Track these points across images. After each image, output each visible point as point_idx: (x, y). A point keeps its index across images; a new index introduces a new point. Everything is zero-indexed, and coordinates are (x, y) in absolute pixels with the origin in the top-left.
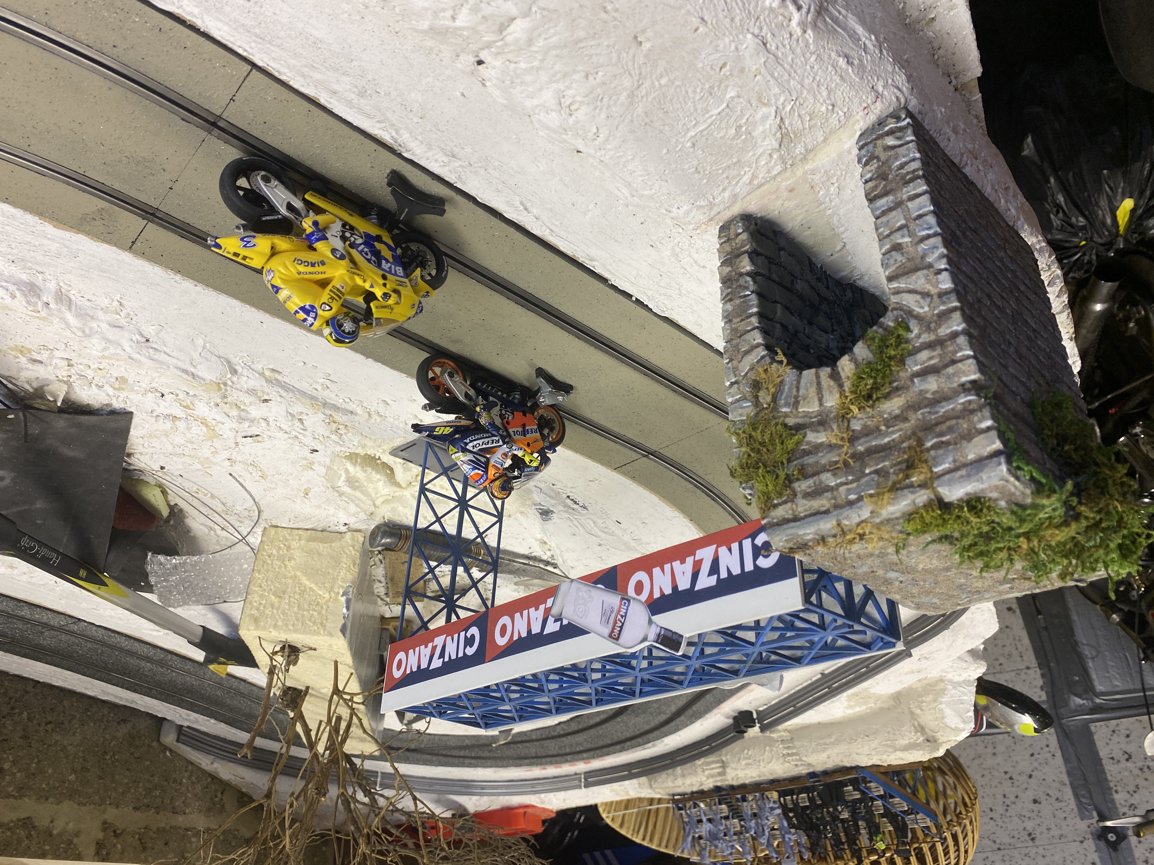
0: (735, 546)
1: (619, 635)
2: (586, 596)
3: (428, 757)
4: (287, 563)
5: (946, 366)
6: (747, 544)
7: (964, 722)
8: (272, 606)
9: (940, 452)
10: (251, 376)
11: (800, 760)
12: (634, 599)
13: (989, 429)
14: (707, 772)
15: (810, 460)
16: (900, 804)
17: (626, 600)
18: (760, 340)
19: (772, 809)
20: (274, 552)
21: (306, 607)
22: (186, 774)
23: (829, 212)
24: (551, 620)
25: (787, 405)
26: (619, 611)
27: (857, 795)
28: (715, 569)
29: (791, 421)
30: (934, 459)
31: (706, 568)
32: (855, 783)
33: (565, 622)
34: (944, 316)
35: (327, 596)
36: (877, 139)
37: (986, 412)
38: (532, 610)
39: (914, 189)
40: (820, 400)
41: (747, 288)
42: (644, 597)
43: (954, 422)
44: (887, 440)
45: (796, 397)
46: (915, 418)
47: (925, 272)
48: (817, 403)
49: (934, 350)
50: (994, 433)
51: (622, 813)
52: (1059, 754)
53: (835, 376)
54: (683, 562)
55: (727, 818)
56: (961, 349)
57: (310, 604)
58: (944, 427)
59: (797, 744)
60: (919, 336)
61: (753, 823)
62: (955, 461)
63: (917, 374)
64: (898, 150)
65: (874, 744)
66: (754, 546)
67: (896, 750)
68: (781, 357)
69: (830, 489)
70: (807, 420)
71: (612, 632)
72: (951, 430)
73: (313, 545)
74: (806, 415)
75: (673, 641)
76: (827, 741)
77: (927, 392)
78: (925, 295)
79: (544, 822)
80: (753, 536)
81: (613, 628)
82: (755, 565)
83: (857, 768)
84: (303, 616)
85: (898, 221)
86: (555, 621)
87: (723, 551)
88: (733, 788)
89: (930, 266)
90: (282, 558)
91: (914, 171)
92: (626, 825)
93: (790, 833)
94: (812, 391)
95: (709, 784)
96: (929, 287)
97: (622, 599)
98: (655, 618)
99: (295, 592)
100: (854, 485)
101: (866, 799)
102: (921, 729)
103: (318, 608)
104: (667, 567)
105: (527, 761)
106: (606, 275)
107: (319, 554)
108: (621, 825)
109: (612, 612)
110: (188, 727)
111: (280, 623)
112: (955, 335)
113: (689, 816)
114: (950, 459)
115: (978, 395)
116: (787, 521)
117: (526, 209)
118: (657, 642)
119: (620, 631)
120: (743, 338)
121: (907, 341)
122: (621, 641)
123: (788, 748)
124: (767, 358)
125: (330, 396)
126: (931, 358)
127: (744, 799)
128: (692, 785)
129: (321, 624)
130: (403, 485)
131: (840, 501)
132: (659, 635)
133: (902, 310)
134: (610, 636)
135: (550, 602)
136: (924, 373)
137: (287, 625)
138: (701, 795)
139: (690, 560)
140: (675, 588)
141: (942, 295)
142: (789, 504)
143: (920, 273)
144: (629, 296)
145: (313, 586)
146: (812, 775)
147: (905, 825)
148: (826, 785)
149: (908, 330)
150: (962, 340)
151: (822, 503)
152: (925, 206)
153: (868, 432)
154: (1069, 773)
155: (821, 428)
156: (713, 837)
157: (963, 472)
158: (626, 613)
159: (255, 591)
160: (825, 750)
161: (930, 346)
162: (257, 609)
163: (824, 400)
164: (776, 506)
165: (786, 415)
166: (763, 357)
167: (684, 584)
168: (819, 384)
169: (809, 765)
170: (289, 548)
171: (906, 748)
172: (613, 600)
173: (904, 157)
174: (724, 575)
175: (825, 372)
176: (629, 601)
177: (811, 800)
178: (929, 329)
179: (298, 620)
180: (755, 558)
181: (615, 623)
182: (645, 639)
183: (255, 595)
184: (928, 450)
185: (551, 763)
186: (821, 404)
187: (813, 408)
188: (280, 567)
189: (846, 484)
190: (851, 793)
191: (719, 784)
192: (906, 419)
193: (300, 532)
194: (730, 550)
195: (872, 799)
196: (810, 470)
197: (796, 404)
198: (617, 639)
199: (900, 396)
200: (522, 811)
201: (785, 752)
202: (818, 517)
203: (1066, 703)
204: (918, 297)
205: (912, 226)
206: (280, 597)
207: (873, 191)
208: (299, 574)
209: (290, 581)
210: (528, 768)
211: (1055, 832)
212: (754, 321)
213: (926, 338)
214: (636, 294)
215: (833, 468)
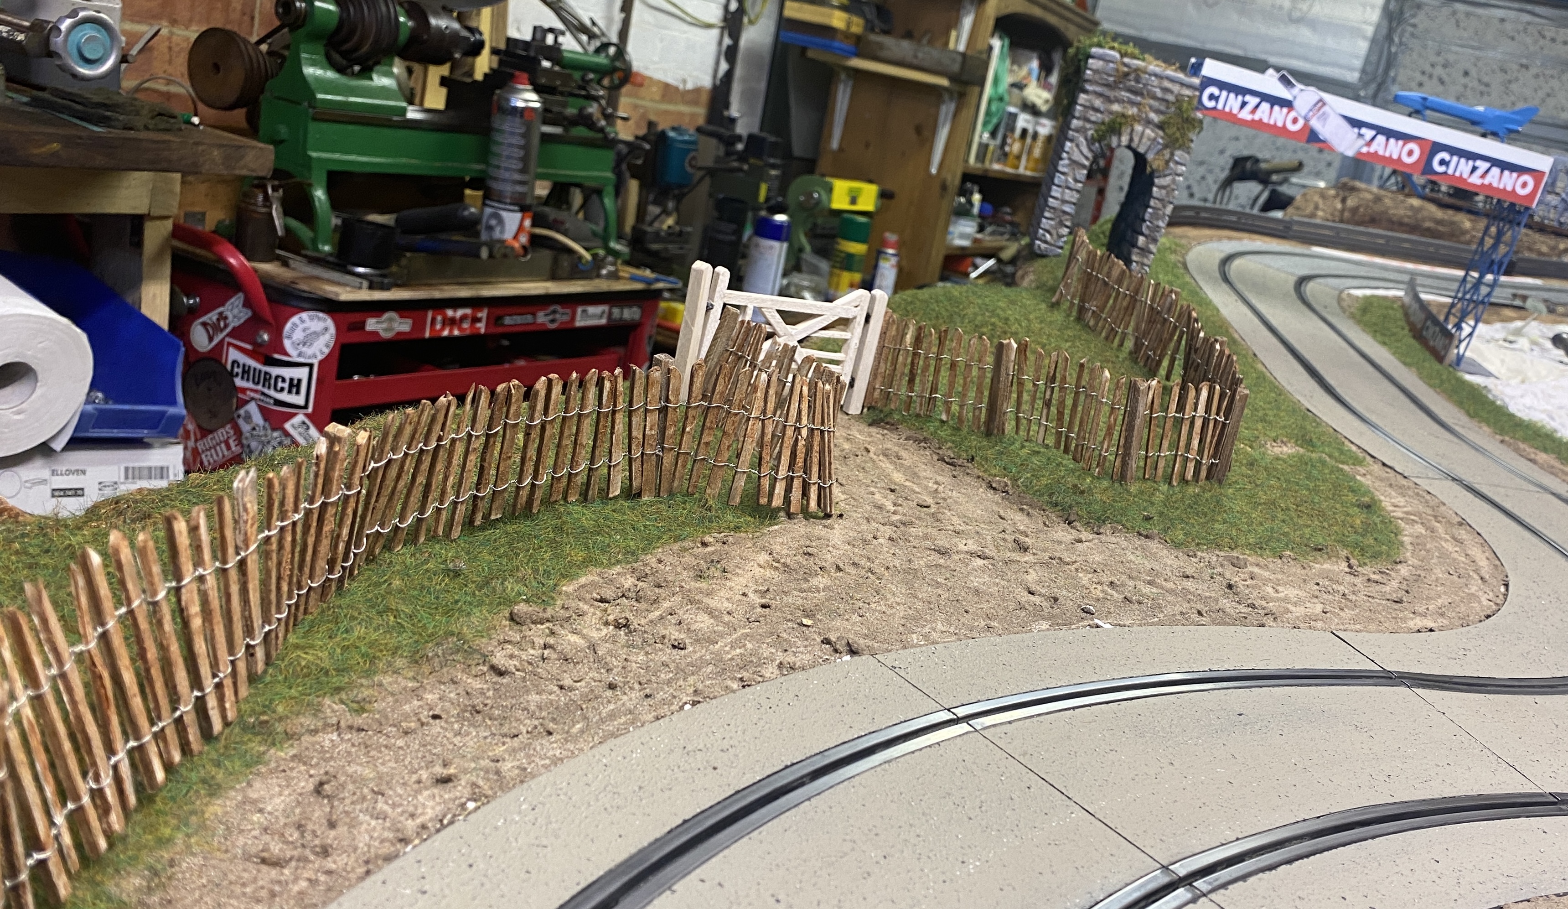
0: (1227, 108)
1: (1318, 102)
5: (1088, 107)
6: (1220, 106)
9: (1111, 73)
13: (1089, 70)
15: (1163, 108)
18: (1154, 189)
24: (1368, 138)
25: (1159, 142)
26: (1313, 115)
28: (1244, 104)
29: (1161, 133)
30: (1114, 72)
31: (1249, 107)
33: (1356, 130)
34: (1077, 130)
37: (1085, 77)
40: (1143, 133)
41: (1148, 227)
42: (1293, 114)
43: (1099, 81)
44: (1127, 94)
45: (1153, 143)
46: (1112, 95)
48: (1145, 133)
49: (1088, 117)
50: (1088, 67)
53: (1132, 139)
54: (1261, 120)
56: (1079, 110)
58: (1103, 82)
60: (1090, 129)
62: (1108, 66)
63: (1100, 112)
64: (1048, 229)
66: (1217, 102)
68: (1150, 171)
69: (1160, 88)
70: (1154, 128)
71: (1323, 106)
72: (1101, 79)
74: (1153, 131)
75: (1284, 80)
77: (1102, 103)
78: (1077, 146)
80: (1215, 108)
81: (1321, 107)
82: (1222, 92)
85: (1068, 193)
86: (1364, 135)
87: (1235, 111)
89: (1070, 159)
91: (1048, 211)
94: (1144, 140)
96: (1075, 149)
97: (1309, 121)
98: (1291, 98)
100: (1150, 83)
109: (1319, 117)
112: (1078, 118)
114: (1109, 68)
115: (1085, 86)
116: (1187, 87)
118: (1295, 85)
120: (1162, 198)
121: (1095, 130)
122: (1318, 98)
124: (1156, 176)
126: (1092, 115)
131: (1159, 80)
132: (1292, 88)
133: (1090, 148)
134: (1324, 104)
136: (1097, 110)
140: (1272, 108)
141: (1071, 141)
142: (1181, 93)
143: (1074, 159)
150: (1077, 114)
152: (1053, 189)
153: (1133, 103)
155: (1150, 120)
158: (1309, 111)
161: (1088, 121)
163: (1141, 132)
165: (1162, 138)
166: (1158, 177)
167: (1265, 107)
168: (1140, 141)
172: (1315, 124)
174: (1241, 97)
175: (1135, 144)
178: (1086, 130)
180: (1219, 96)
181: (1318, 110)
182: (1302, 90)
184: (1114, 77)
186: (1144, 131)
187: (1148, 132)
189: (1153, 86)
192: (1115, 96)
194: (1231, 109)
196: (1165, 103)
197: (1154, 139)
198: (1320, 100)
199: (1112, 109)
204: (1080, 148)
212: (1152, 203)
213: (1088, 126)
215: (1154, 97)
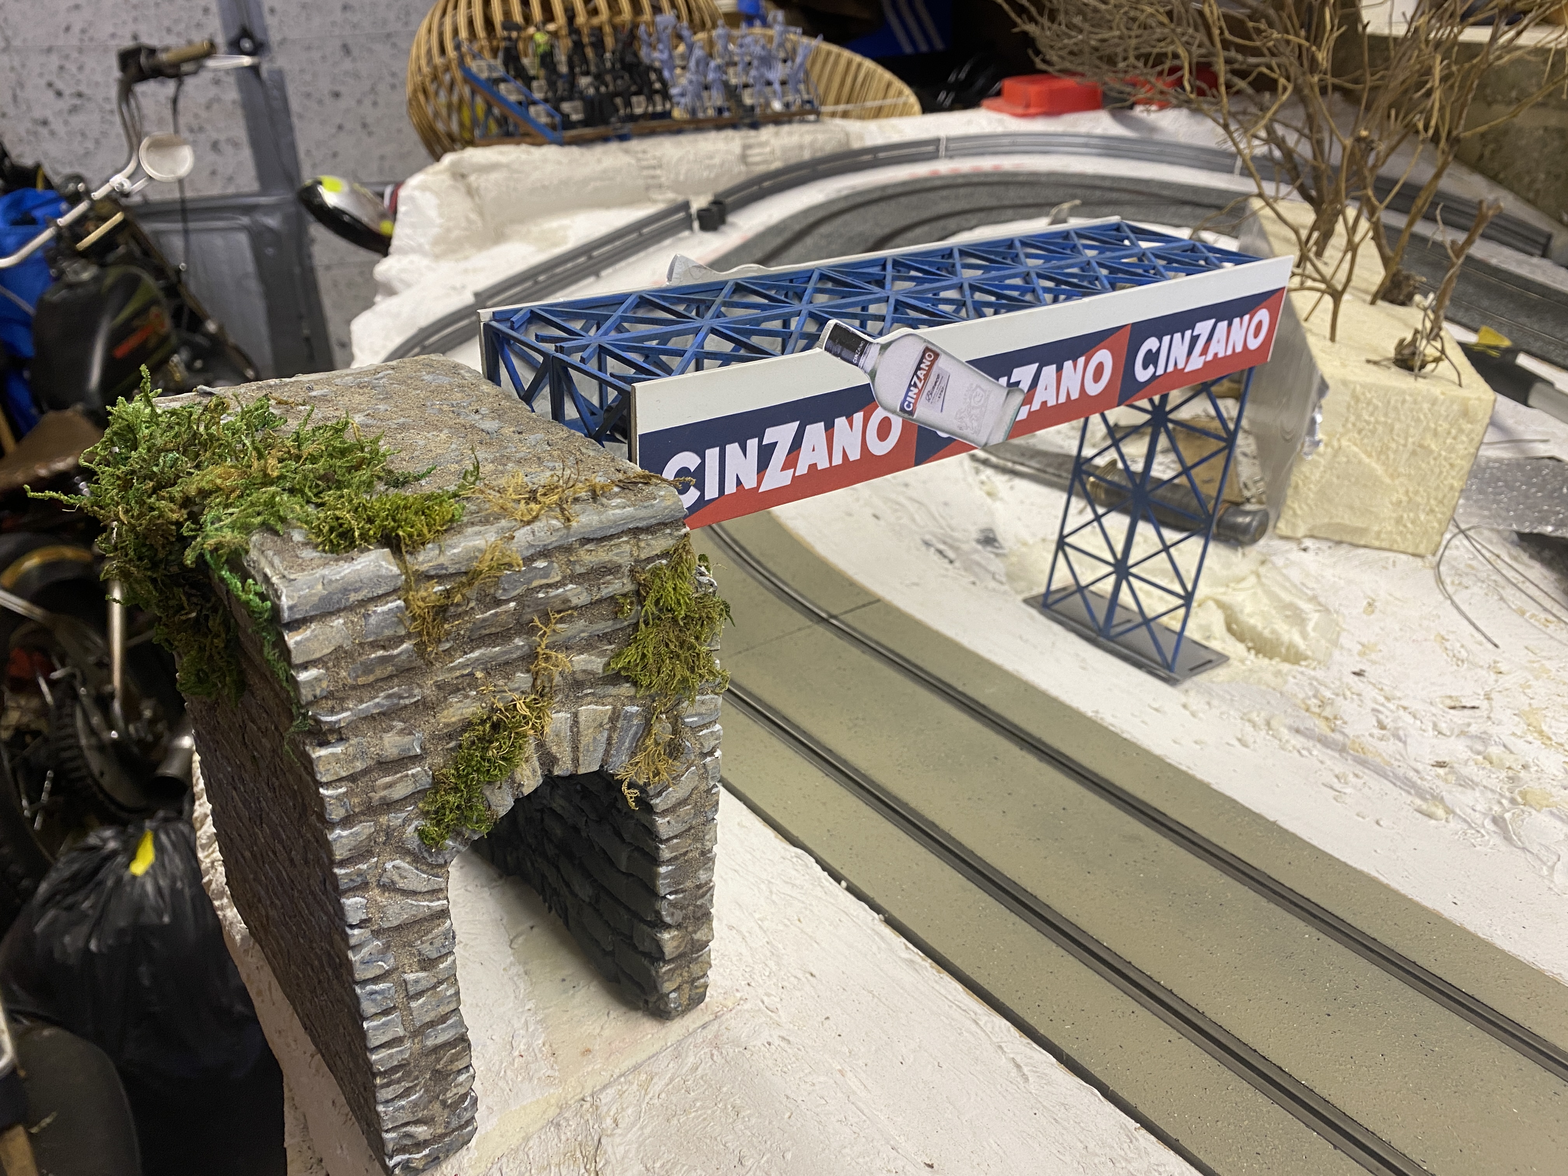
0: (730, 488)
1: (923, 357)
2: (967, 420)
3: (1166, 193)
4: (1405, 499)
5: (365, 772)
6: (711, 492)
7: (412, 199)
8: (1436, 434)
9: (388, 633)
10: (1470, 811)
11: (639, 160)
12: (894, 412)
13: (305, 666)
14: (768, 149)
15: (602, 626)
16: (510, 92)
17: (906, 412)
18: (660, 821)
19: (683, 95)
20: (1422, 517)
21: (1380, 429)
22: (1538, 185)
23: (530, 1005)
24: (1025, 386)
25: (629, 717)
26: (918, 394)
27: (566, 107)
28: (766, 454)
29: (626, 689)
30: (401, 621)
31: (779, 456)
32: (567, 124)
33: (1003, 381)
34: (362, 853)
35: (1344, 443)
36: (445, 1135)
37: (306, 694)
38: (1051, 402)
39: (391, 1056)
40: (576, 722)
41: (673, 905)
42: (879, 414)
43: (361, 681)
44: (476, 654)
45: (613, 729)
46: (426, 688)
47: (386, 925)
48: (582, 719)
49: (383, 798)
50: (297, 659)
51: (889, 101)
52: (302, 155)
53: (548, 760)
54: (813, 467)
55: (746, 86)
56: (338, 798)
57: (1373, 432)
58: (379, 673)
59: (641, 182)
60: (406, 821)
61: (711, 76)
62: (366, 616)
63: (415, 759)
64: (411, 1118)
65: (536, 175)
66: (701, 486)
67: (507, 166)
68: (631, 795)
69: (574, 578)
70: (600, 691)
71: (933, 362)
72: (368, 668)
73: (1359, 523)
74: (599, 700)
75: (841, 343)
76: (598, 184)
77: (401, 732)
78: (389, 888)
79: (999, 94)
80: (701, 502)
81: (930, 367)
82: (703, 458)
83: (562, 143)
84: (1386, 415)
85: (422, 1006)
86: (1018, 383)
87: (750, 482)
88: (734, 125)
89: (377, 933)
90: (1411, 504)
91: (388, 1085)
92: (883, 85)
93: (662, 61)
94: (587, 737)
95: (767, 133)
96: (382, 899)
97: (911, 413)
98: (866, 380)
99: (1396, 452)
100: (535, 583)
101: (554, 102)
102: (471, 192)
103: (1360, 425)
104: (837, 460)
105: (1021, 179)
106: (887, 931)
107: (1351, 508)
108: (889, 85)
109: (930, 393)
110: (1532, 255)
111: (1426, 406)
112: (347, 822)
113: (798, 91)
114: (373, 620)
115: (318, 722)
116: (648, 530)
117: (1018, 1067)
118: (867, 342)
119: (921, 362)
120: (687, 826)
121: (425, 814)
122: (921, 347)
123: (653, 177)
124: (651, 793)
125: (1334, 763)
126: (390, 786)
127: (720, 111)
128: (790, 134)
129: (1357, 400)
130: (1211, 604)
131: (563, 558)
132: (862, 353)
133: (429, 865)
134: (937, 355)
135: (1023, 414)
136: (404, 761)
137: (1415, 402)
138: (778, 120)
139: (802, 469)
140: (829, 427)
141: (361, 888)
142: (643, 556)
143: (396, 923)
144: (851, 889)
145: (1367, 460)
146: (623, 138)
147: (506, 64)
148: (605, 122)
149: (422, 834)
150: (336, 813)
151: (590, 557)
152: (376, 1028)
153: (505, 667)
154: (290, 129)
155: (580, 677)
156: (767, 61)
157: (353, 597)
158: (909, 390)
159: (1462, 458)
160: (605, 171)
161: (388, 806)
162: (1461, 431)
163: (569, 722)
164: (665, 554)
165: (632, 699)
166: (659, 794)
167: (815, 431)
168: (575, 749)
169: (627, 152)
170: (1399, 521)
171: (493, 167)
172: (925, 413)
173: (403, 1107)
174: (752, 444)
175: (562, 769)
176: (902, 409)
177: (628, 104)
178: (388, 832)
179: (1396, 409)
180: (702, 467)
181: (926, 376)
182: (884, 347)
183: (1462, 452)
184: (409, 636)
185: (986, 174)
186: (576, 715)
187: (589, 711)
188: (1416, 493)
189: (549, 586)
190: (573, 110)
191: (752, 133)
192: (439, 687)
193: (1377, 543)
194: (739, 483)
195: (546, 100)
196: (605, 610)
197: (614, 718)
198: (927, 349)
199: (447, 725)
200: (1032, 110)
201: (658, 172)
202: (598, 535)
203: (286, 219)
204: (401, 884)
205: (400, 998)
206: (1421, 446)
207: (458, 1054)
208: (1388, 480)
209: (1401, 470)
210: (1021, 169)
211: (316, 55)
212: (665, 853)
213: (394, 819)
214: (838, 891)
215: (567, 612)
